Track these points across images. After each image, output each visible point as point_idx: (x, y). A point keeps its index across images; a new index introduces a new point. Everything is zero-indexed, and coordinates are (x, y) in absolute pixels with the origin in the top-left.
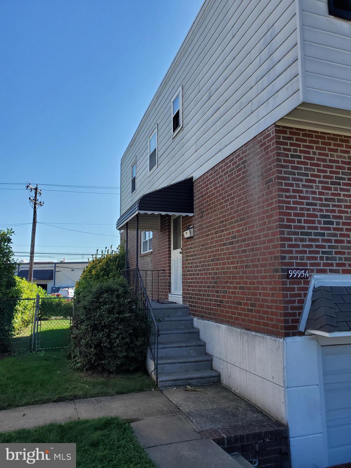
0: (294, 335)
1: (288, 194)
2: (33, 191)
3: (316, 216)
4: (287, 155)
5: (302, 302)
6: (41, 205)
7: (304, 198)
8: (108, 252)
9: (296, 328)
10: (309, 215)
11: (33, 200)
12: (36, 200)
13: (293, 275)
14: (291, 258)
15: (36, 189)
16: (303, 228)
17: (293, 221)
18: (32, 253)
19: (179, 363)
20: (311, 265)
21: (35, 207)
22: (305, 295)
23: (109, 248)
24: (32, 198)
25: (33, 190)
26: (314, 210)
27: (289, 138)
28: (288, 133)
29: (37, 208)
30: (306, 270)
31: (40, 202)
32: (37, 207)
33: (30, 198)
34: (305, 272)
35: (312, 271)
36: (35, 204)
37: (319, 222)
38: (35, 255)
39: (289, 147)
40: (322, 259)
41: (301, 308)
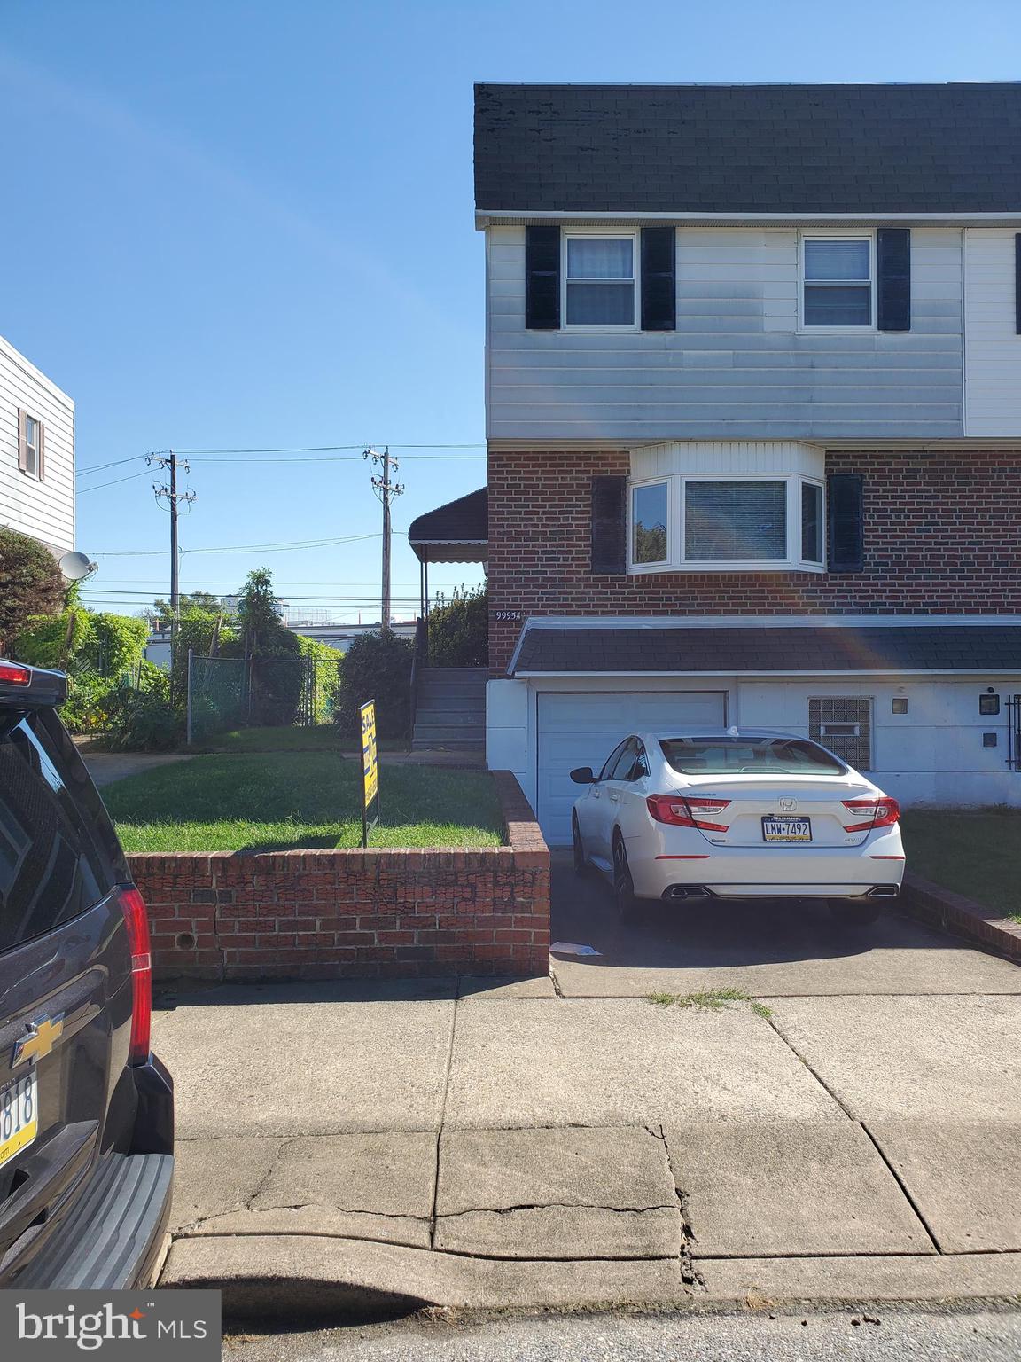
0: (500, 678)
1: (501, 530)
2: (380, 462)
3: (537, 553)
4: (502, 486)
5: (513, 645)
6: (398, 492)
7: (522, 533)
8: (457, 596)
9: (503, 671)
10: (526, 552)
11: (381, 482)
12: (386, 483)
13: (502, 617)
14: (502, 599)
15: (385, 457)
16: (520, 566)
17: (506, 559)
18: (386, 599)
19: (446, 727)
20: (526, 606)
21: (386, 499)
22: (517, 638)
23: (459, 588)
24: (377, 480)
25: (379, 460)
26: (534, 546)
27: (505, 466)
28: (505, 459)
29: (390, 501)
30: (517, 612)
31: (397, 487)
32: (390, 497)
33: (373, 479)
34: (516, 615)
35: (527, 613)
36: (386, 491)
37: (540, 559)
38: (392, 603)
39: (505, 476)
40: (540, 599)
41: (512, 652)
